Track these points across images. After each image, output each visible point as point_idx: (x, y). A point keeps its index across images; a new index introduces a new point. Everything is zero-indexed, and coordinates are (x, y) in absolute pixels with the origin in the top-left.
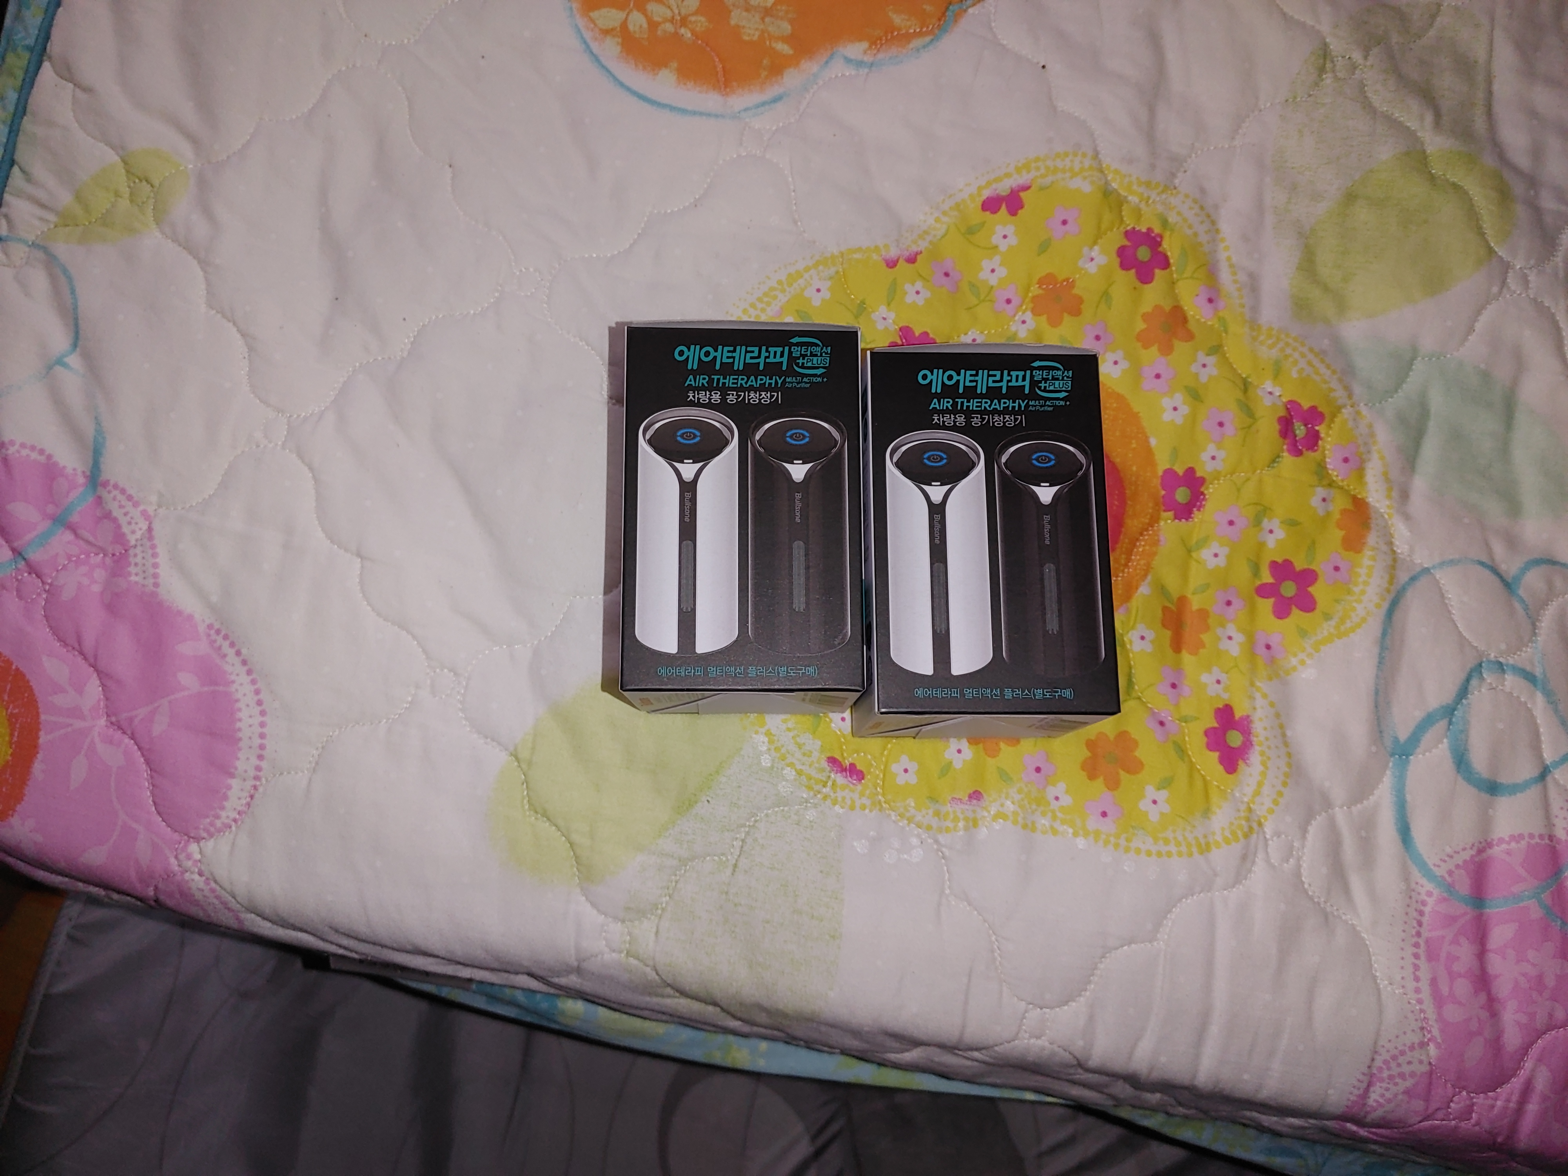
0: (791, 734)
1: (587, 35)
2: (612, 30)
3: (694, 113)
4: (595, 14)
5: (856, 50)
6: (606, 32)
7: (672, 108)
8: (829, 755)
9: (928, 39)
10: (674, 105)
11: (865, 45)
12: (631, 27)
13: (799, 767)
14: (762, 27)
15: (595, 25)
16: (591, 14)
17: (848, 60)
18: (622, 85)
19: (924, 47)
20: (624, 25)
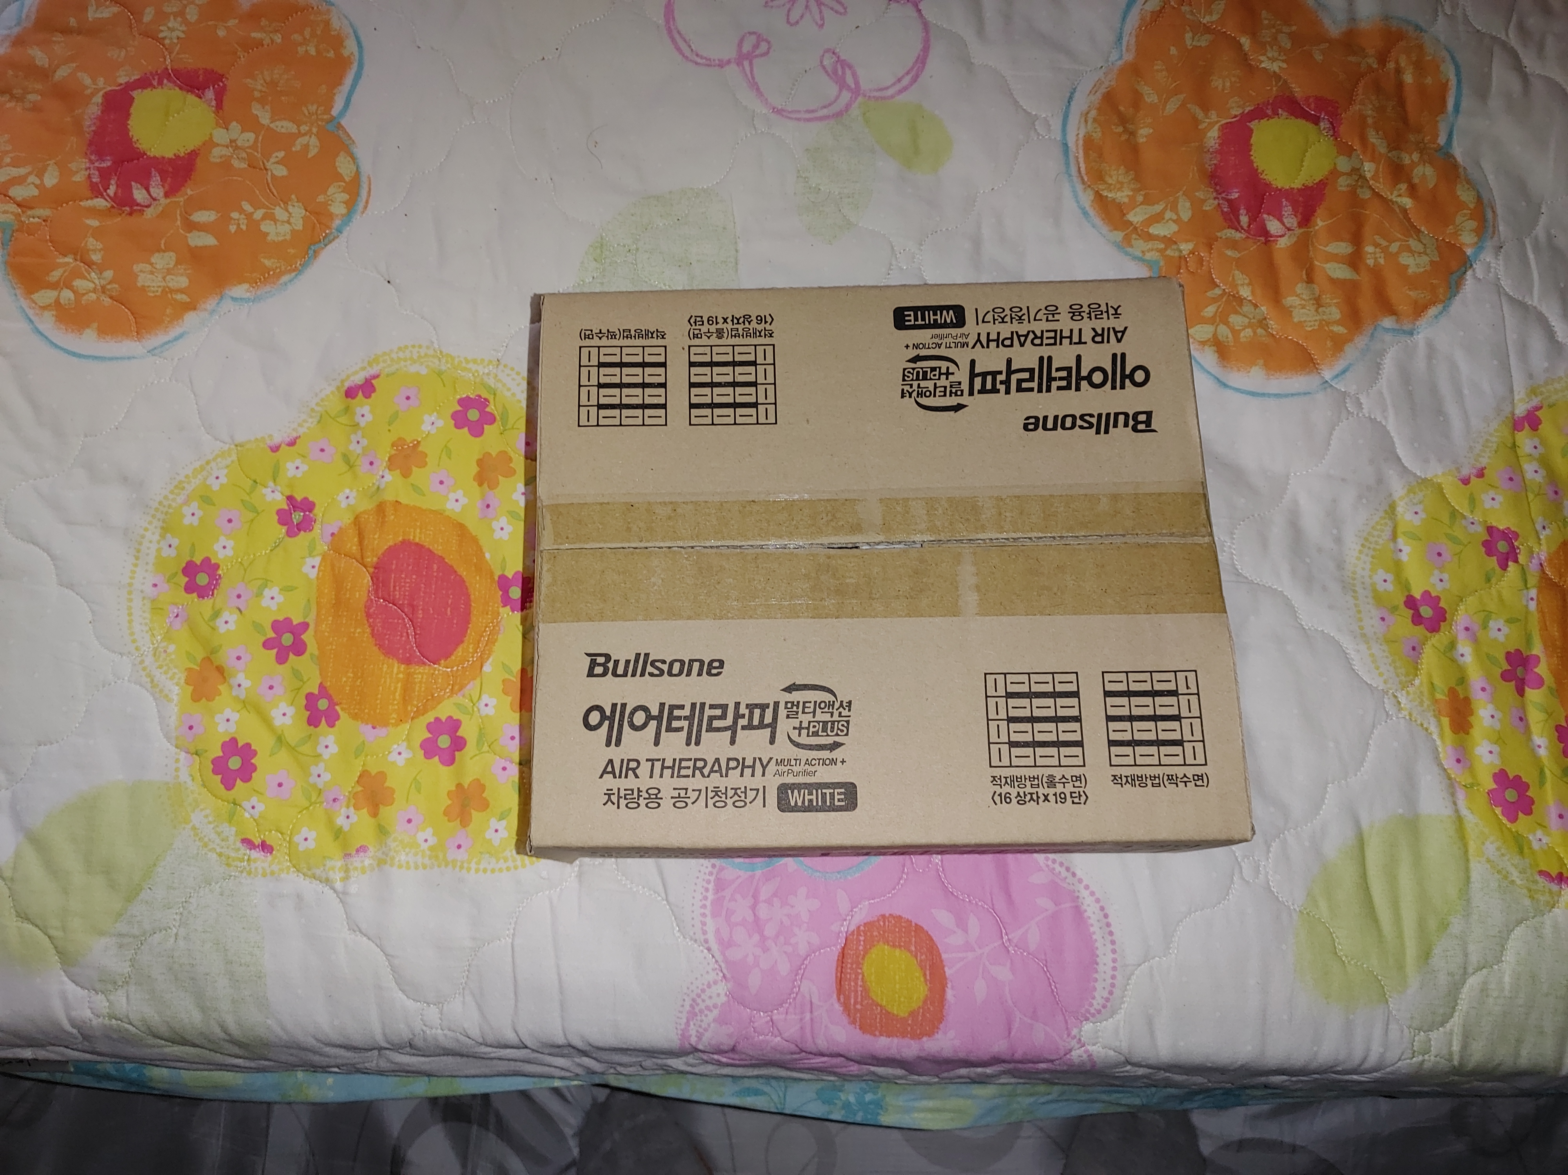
0: (212, 826)
1: (30, 313)
2: (50, 305)
3: (111, 359)
4: (35, 296)
5: (240, 291)
6: (44, 308)
7: (96, 358)
8: (243, 837)
9: (293, 274)
10: (96, 355)
11: (246, 286)
12: (62, 301)
13: (218, 850)
14: (163, 284)
15: (36, 304)
16: (32, 296)
17: (234, 299)
18: (56, 346)
19: (290, 281)
20: (57, 302)
